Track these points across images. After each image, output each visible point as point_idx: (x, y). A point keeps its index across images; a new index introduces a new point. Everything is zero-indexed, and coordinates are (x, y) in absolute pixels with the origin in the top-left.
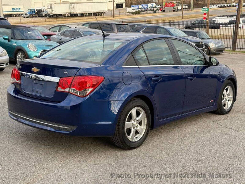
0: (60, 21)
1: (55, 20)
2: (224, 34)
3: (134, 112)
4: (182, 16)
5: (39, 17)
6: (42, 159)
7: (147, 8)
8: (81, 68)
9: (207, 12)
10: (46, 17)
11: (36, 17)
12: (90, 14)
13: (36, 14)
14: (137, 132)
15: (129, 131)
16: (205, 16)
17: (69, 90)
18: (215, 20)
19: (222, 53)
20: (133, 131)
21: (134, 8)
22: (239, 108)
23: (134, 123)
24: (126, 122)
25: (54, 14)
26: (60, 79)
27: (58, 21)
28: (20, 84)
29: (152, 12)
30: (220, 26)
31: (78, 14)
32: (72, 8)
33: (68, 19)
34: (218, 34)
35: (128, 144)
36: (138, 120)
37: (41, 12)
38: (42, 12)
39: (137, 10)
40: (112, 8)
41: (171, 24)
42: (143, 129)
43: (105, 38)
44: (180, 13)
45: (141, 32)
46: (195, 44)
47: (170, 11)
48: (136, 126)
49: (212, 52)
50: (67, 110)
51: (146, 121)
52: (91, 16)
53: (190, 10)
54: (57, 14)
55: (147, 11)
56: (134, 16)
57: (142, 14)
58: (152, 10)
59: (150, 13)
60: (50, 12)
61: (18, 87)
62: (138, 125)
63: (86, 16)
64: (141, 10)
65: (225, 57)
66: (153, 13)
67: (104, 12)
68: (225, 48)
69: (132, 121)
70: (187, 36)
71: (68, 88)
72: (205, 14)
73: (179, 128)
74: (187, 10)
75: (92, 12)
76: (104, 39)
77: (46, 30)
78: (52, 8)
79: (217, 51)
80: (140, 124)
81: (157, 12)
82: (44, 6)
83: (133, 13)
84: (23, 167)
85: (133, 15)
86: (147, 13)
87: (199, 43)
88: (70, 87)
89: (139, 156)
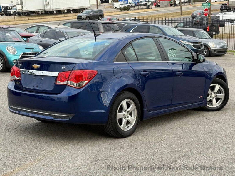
0: (33, 19)
1: (27, 18)
2: (231, 33)
3: (124, 103)
4: (180, 11)
5: (6, 15)
6: (45, 145)
7: (139, 3)
8: (77, 63)
9: (208, 7)
10: (15, 15)
11: (2, 15)
12: (69, 11)
13: (2, 11)
14: (128, 122)
15: (121, 121)
16: (207, 12)
17: (67, 83)
18: (219, 17)
19: (224, 54)
20: (124, 121)
21: (122, 3)
22: (231, 106)
23: (125, 114)
24: (118, 113)
25: (25, 11)
26: (59, 73)
27: (30, 20)
28: (20, 81)
29: (144, 7)
30: (225, 23)
31: (54, 11)
32: (47, 4)
33: (42, 17)
34: (223, 33)
35: (120, 133)
36: (128, 111)
37: (8, 9)
38: (10, 9)
39: (126, 5)
40: (96, 4)
41: (166, 22)
42: (133, 119)
43: (97, 37)
44: (178, 8)
45: (131, 31)
46: (193, 44)
47: (166, 6)
48: (127, 116)
49: (212, 53)
50: (65, 102)
51: (136, 112)
52: (70, 13)
53: (190, 4)
54: (29, 11)
55: (138, 6)
56: (123, 12)
57: (132, 10)
58: (144, 5)
59: (142, 9)
60: (20, 9)
61: (18, 83)
62: (129, 116)
63: (64, 13)
64: (131, 5)
65: (227, 58)
66: (146, 9)
67: (86, 8)
68: (227, 49)
69: (123, 112)
70: (184, 35)
71: (66, 81)
72: (206, 10)
73: (169, 122)
74: (187, 5)
75: (71, 9)
76: (95, 39)
77: (22, 31)
78: (22, 5)
79: (219, 52)
80: (131, 114)
81: (150, 7)
82: (12, 2)
83: (121, 9)
84: (30, 151)
85: (121, 11)
86: (138, 9)
87: (197, 43)
88: (68, 80)
89: (131, 142)
